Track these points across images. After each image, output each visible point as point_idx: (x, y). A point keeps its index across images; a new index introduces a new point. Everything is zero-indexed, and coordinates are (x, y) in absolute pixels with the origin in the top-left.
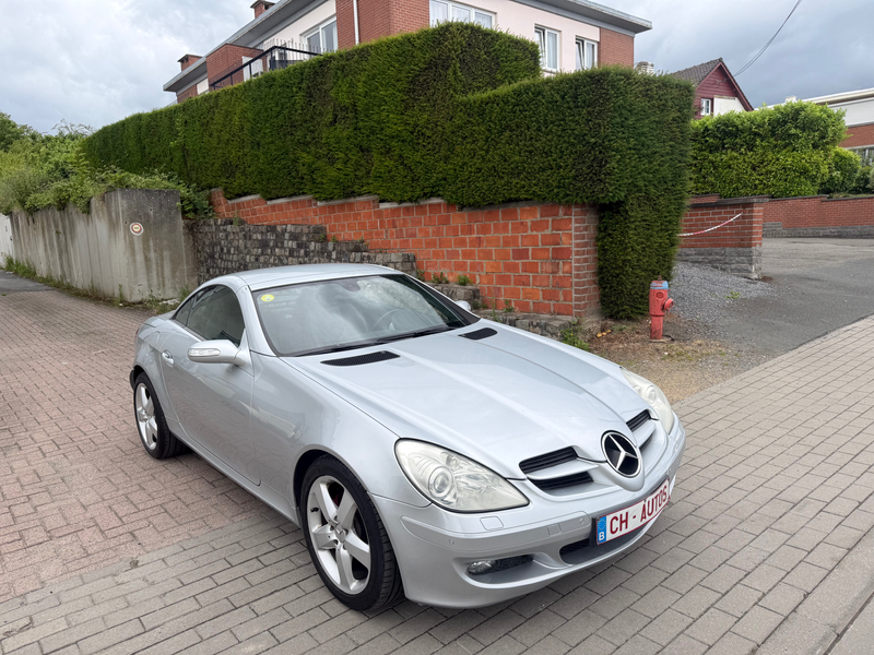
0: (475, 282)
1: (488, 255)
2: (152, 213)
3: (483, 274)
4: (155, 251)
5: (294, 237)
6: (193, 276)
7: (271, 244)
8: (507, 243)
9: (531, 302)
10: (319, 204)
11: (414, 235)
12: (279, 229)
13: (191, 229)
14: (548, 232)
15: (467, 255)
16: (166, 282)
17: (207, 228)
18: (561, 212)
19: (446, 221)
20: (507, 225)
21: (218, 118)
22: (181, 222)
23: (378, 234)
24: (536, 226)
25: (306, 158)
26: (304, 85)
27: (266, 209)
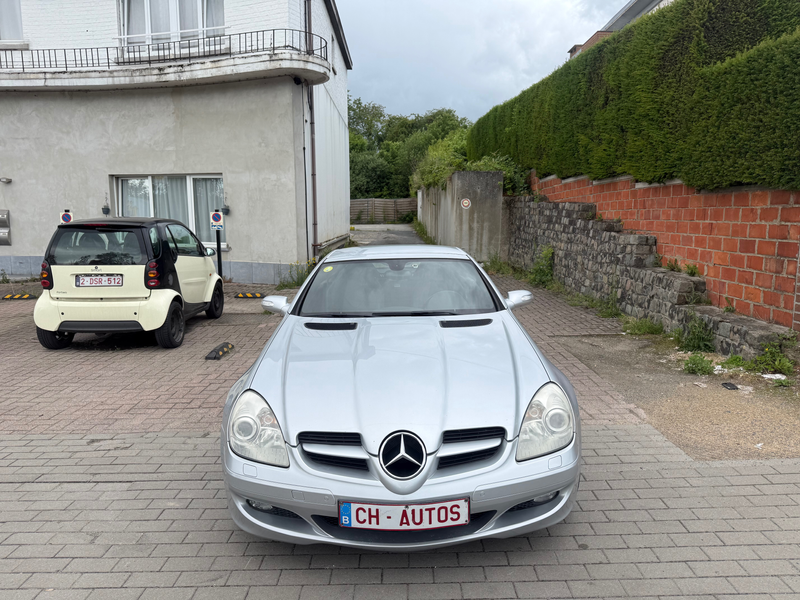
0: (703, 274)
1: (716, 245)
2: (479, 191)
3: (711, 265)
4: (478, 222)
5: (569, 215)
6: (505, 244)
7: (554, 220)
8: (735, 233)
9: (752, 304)
10: (595, 183)
11: (658, 218)
12: (560, 206)
13: (509, 205)
14: (776, 222)
15: (700, 242)
16: (484, 248)
17: (519, 204)
18: (792, 199)
19: (684, 204)
20: (737, 211)
21: (537, 105)
22: (501, 198)
23: (632, 214)
24: (767, 215)
25: (583, 139)
26: (586, 72)
27: (561, 187)
